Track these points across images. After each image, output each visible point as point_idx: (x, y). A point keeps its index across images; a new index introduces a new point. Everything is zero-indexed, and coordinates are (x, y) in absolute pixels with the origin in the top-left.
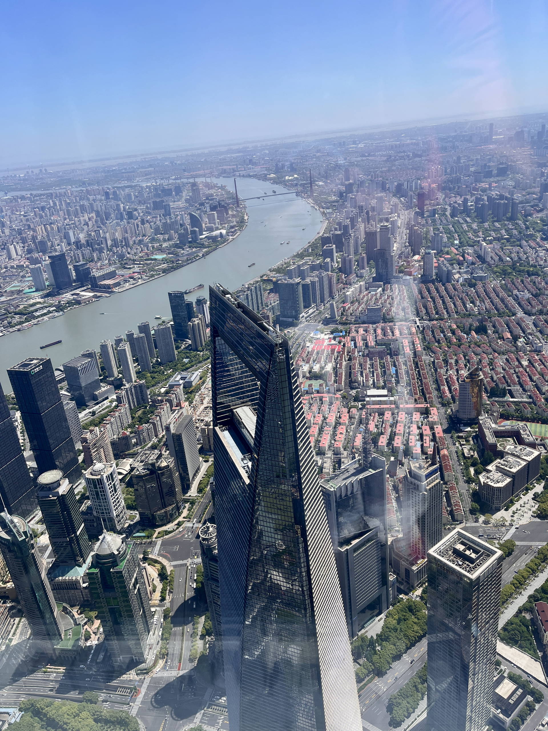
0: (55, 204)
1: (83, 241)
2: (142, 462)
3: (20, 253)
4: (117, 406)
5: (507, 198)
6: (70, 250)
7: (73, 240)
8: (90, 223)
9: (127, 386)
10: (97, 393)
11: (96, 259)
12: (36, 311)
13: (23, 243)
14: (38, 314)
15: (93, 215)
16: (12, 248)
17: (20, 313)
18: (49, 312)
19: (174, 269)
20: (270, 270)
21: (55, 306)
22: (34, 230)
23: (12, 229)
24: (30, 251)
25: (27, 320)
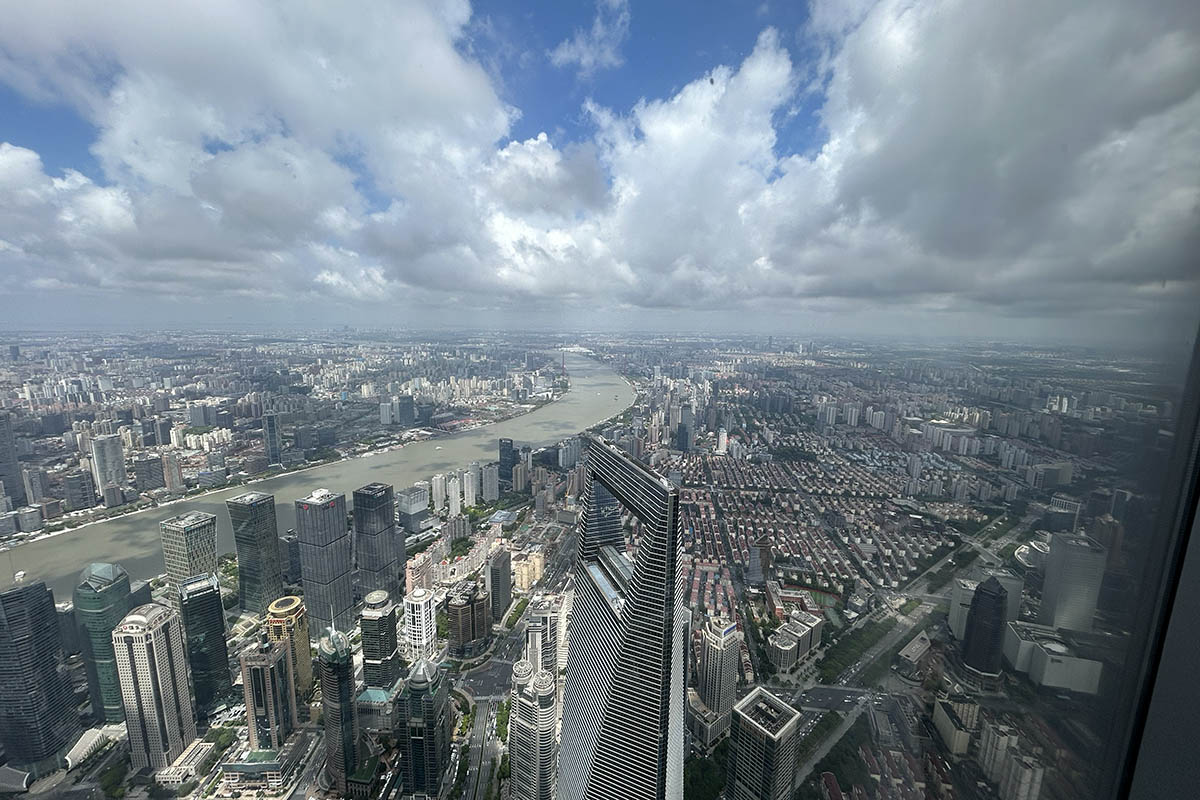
2: (458, 591)
4: (439, 537)
5: (784, 395)
12: (379, 442)
14: (380, 445)
18: (390, 445)
19: (503, 419)
20: (587, 430)
25: (370, 450)
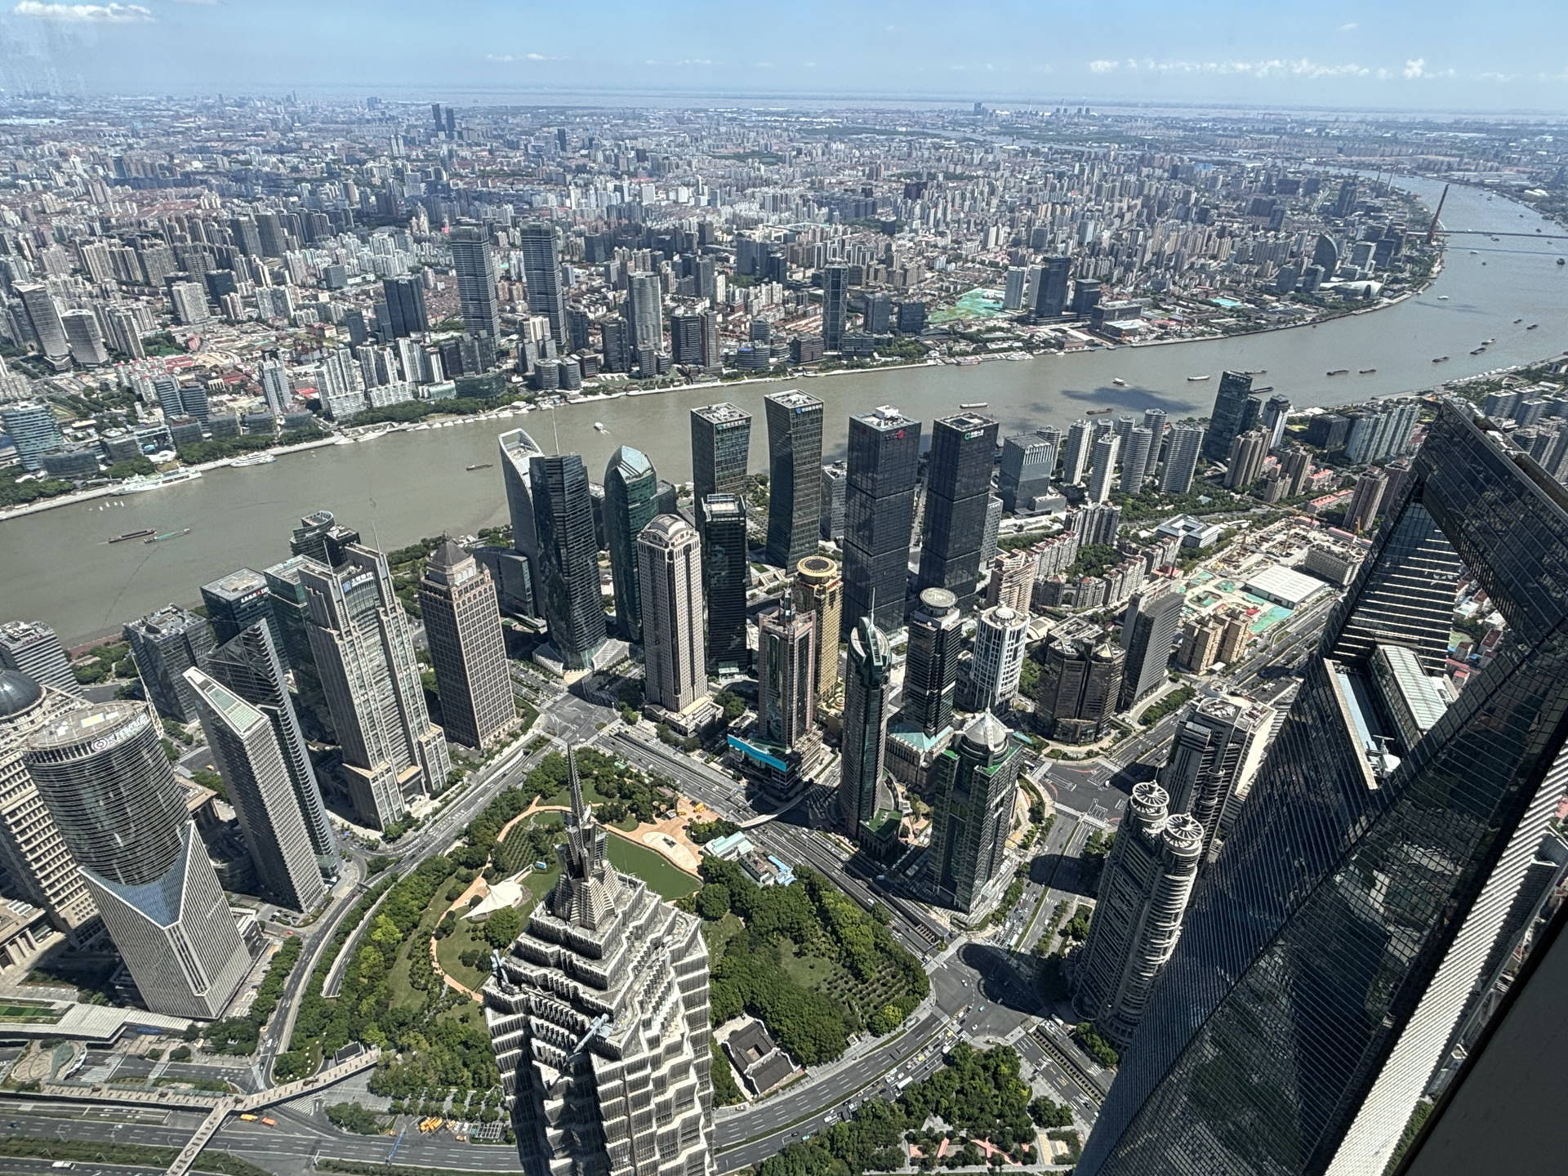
0: (1082, 171)
1: (1106, 244)
2: (1068, 633)
3: (1001, 242)
4: (1060, 532)
6: (1078, 254)
7: (1089, 238)
8: (1128, 217)
9: (1090, 506)
10: (1037, 499)
11: (1114, 280)
12: (993, 340)
13: (1012, 227)
14: (993, 346)
15: (1139, 202)
16: (993, 230)
17: (971, 338)
21: (1023, 341)
22: (1035, 211)
23: (1002, 201)
24: (1016, 243)
